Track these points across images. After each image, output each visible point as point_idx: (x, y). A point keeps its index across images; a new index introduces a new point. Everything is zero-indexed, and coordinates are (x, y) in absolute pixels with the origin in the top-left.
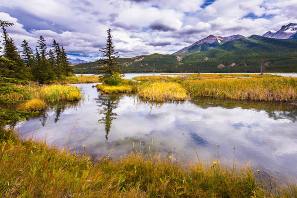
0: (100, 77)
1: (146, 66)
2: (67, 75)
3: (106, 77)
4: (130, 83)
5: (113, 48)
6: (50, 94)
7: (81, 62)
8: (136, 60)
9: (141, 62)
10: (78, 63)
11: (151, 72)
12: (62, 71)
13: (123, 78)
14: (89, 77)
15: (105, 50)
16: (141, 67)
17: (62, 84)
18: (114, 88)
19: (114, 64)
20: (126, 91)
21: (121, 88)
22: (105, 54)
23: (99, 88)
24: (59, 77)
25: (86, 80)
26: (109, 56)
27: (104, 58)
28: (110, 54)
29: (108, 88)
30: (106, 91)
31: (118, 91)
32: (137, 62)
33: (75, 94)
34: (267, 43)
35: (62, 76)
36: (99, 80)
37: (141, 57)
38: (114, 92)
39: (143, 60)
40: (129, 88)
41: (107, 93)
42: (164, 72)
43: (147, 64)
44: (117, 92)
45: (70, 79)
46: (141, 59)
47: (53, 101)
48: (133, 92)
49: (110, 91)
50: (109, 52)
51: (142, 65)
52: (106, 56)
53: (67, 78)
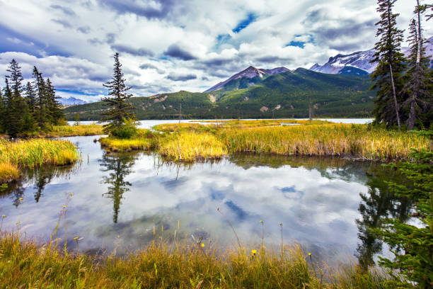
0: (105, 126)
1: (170, 109)
2: (56, 124)
3: (113, 126)
4: (149, 135)
5: (122, 81)
6: (27, 154)
7: (77, 103)
8: (157, 100)
9: (163, 103)
10: (72, 104)
11: (177, 118)
12: (48, 117)
13: (138, 127)
14: (90, 127)
15: (111, 85)
16: (164, 111)
17: (47, 138)
18: (127, 143)
19: (124, 106)
20: (142, 146)
21: (134, 142)
22: (112, 91)
23: (104, 143)
24: (42, 126)
25: (83, 131)
26: (118, 94)
27: (111, 97)
28: (119, 91)
29: (117, 143)
30: (114, 148)
31: (131, 147)
32: (158, 103)
33: (67, 154)
34: (315, 79)
35: (47, 125)
36: (104, 130)
37: (163, 96)
38: (125, 149)
39: (166, 100)
40: (146, 143)
41: (116, 151)
42: (194, 117)
43: (171, 106)
44: (130, 149)
45: (60, 130)
46: (163, 99)
47: (32, 165)
48: (152, 149)
49: (119, 147)
50: (117, 88)
51: (164, 108)
52: (112, 93)
53: (55, 128)
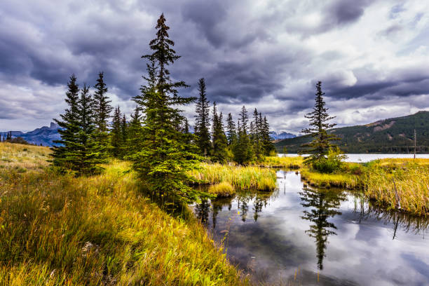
0: (305, 158)
1: (401, 139)
2: (268, 155)
3: (314, 159)
4: (356, 171)
6: (241, 178)
7: (288, 137)
8: (377, 129)
9: (388, 131)
10: (283, 138)
11: (411, 151)
12: (262, 149)
15: (313, 115)
16: (390, 142)
18: (326, 177)
21: (337, 178)
22: (313, 122)
23: (304, 175)
24: (258, 157)
26: (319, 125)
28: (320, 122)
29: (317, 177)
30: (312, 182)
31: (331, 184)
32: (379, 132)
36: (304, 163)
37: (388, 121)
38: (323, 184)
39: (392, 126)
40: (352, 180)
41: (313, 185)
43: (401, 135)
44: (329, 184)
45: (271, 160)
46: (387, 126)
47: (243, 187)
49: (317, 181)
50: (319, 119)
51: (391, 138)
52: (314, 124)
53: (267, 158)
